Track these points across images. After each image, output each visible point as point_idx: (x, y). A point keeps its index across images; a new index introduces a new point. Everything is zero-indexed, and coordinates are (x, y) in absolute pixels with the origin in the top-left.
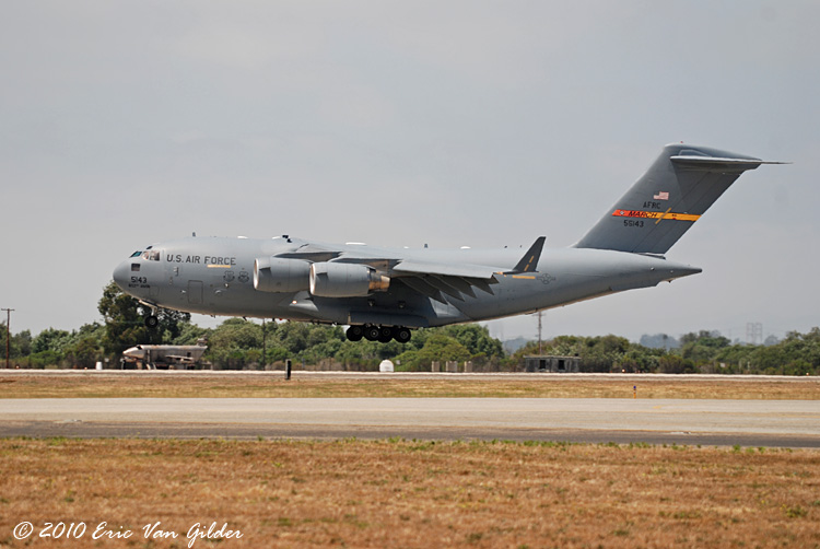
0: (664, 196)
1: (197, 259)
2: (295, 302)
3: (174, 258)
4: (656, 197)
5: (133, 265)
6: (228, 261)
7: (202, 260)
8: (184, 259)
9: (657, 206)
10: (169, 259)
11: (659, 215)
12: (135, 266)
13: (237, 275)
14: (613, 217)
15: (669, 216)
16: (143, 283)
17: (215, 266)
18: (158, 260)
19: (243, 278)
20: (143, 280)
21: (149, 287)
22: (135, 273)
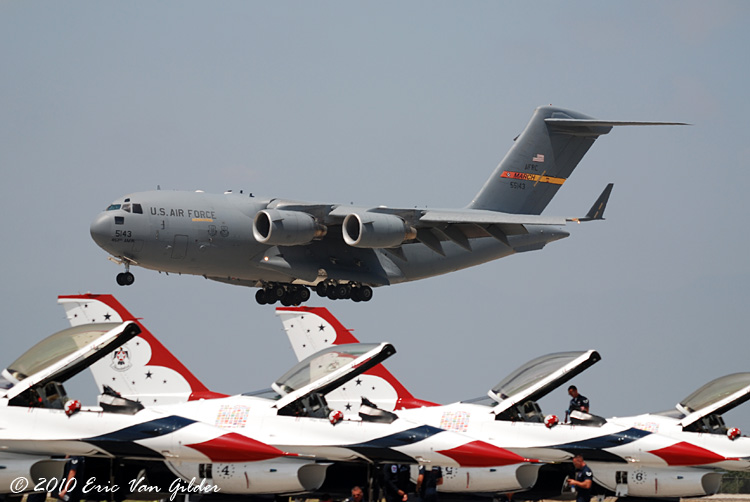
0: (540, 158)
1: (181, 212)
2: (266, 259)
3: (158, 212)
4: (535, 159)
5: (116, 218)
6: (209, 215)
7: (186, 213)
8: (168, 212)
9: (534, 168)
10: (153, 212)
11: (537, 177)
12: (119, 220)
13: (219, 229)
14: (500, 179)
15: (544, 179)
16: (127, 237)
17: (199, 219)
18: (141, 213)
19: (224, 232)
20: (128, 234)
21: (133, 241)
22: (120, 227)
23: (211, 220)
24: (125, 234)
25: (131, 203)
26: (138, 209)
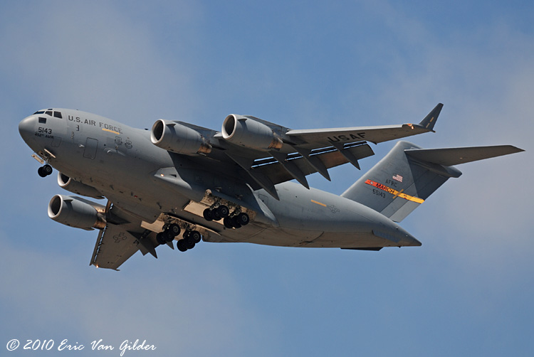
0: (399, 178)
1: (93, 123)
2: (162, 175)
3: (74, 119)
4: (394, 177)
5: (40, 119)
6: (117, 130)
7: (97, 124)
8: (83, 121)
9: (394, 184)
10: (71, 119)
11: (396, 192)
12: (42, 120)
13: (124, 141)
14: (365, 185)
15: (402, 195)
16: (48, 134)
17: (108, 130)
18: (61, 117)
19: (128, 145)
20: (48, 131)
21: (52, 137)
22: (42, 125)
23: (119, 133)
24: (46, 131)
25: (53, 111)
26: (58, 115)
